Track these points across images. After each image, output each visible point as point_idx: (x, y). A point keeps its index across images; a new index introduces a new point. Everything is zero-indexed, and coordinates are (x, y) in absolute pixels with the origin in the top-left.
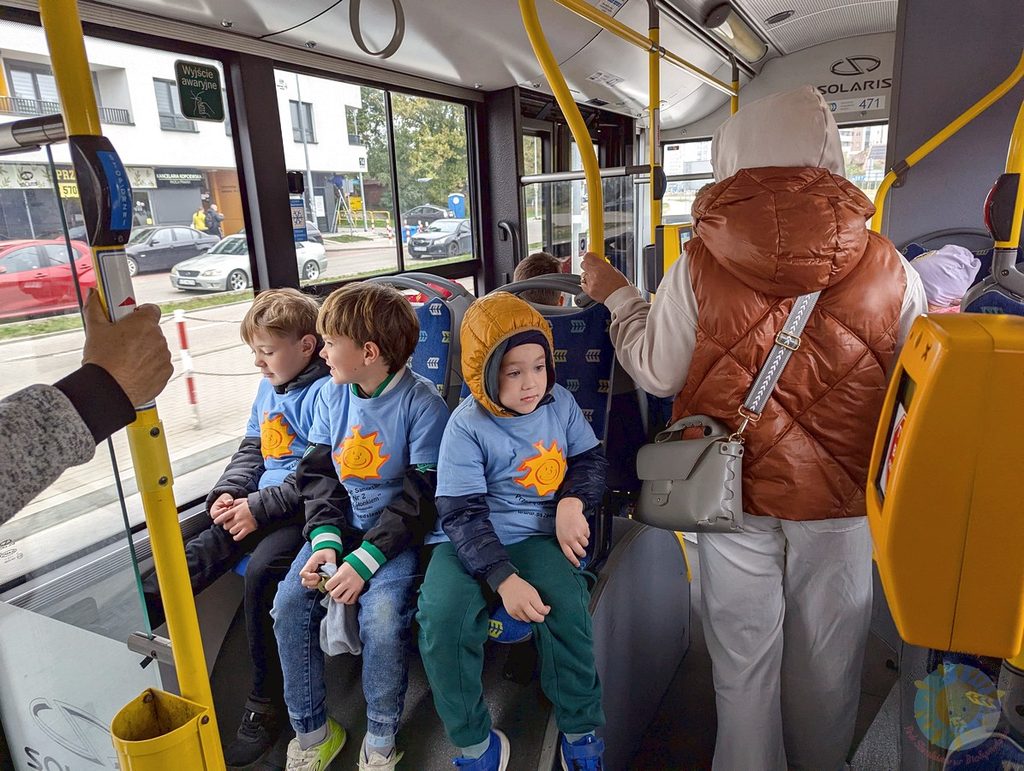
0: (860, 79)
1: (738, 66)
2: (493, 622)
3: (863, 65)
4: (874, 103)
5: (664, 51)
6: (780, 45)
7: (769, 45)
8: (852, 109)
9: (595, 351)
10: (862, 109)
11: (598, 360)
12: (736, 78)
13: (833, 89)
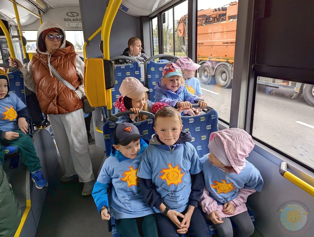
0: (75, 18)
1: (40, 10)
2: (5, 150)
3: (75, 14)
4: (79, 25)
5: (18, 3)
6: (51, 6)
7: (48, 5)
8: (73, 26)
9: (18, 83)
10: (76, 26)
11: (20, 85)
12: (40, 13)
13: (68, 20)
